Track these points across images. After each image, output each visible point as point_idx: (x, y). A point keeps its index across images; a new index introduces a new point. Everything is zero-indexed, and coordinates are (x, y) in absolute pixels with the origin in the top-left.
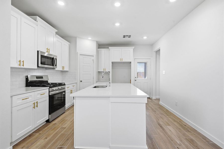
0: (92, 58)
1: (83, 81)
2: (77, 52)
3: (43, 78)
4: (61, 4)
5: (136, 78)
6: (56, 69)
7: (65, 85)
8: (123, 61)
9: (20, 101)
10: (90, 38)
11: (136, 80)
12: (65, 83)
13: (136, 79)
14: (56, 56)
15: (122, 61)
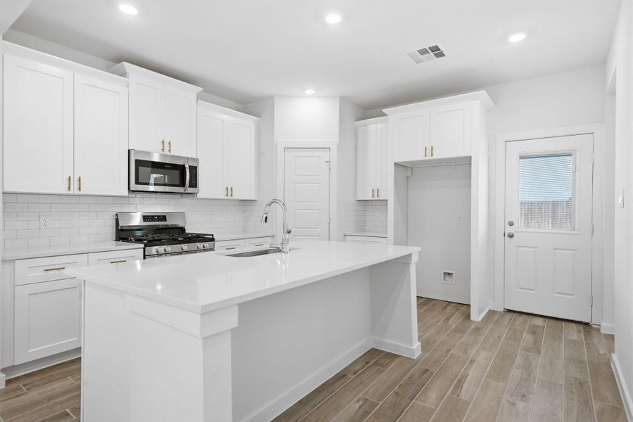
0: (325, 155)
1: (293, 230)
2: (275, 142)
3: (166, 221)
4: (128, 10)
5: (511, 224)
6: (199, 196)
7: (213, 240)
8: (438, 155)
9: (39, 274)
10: (310, 92)
11: (511, 236)
12: (212, 235)
13: (510, 230)
14: (197, 160)
15: (431, 158)
